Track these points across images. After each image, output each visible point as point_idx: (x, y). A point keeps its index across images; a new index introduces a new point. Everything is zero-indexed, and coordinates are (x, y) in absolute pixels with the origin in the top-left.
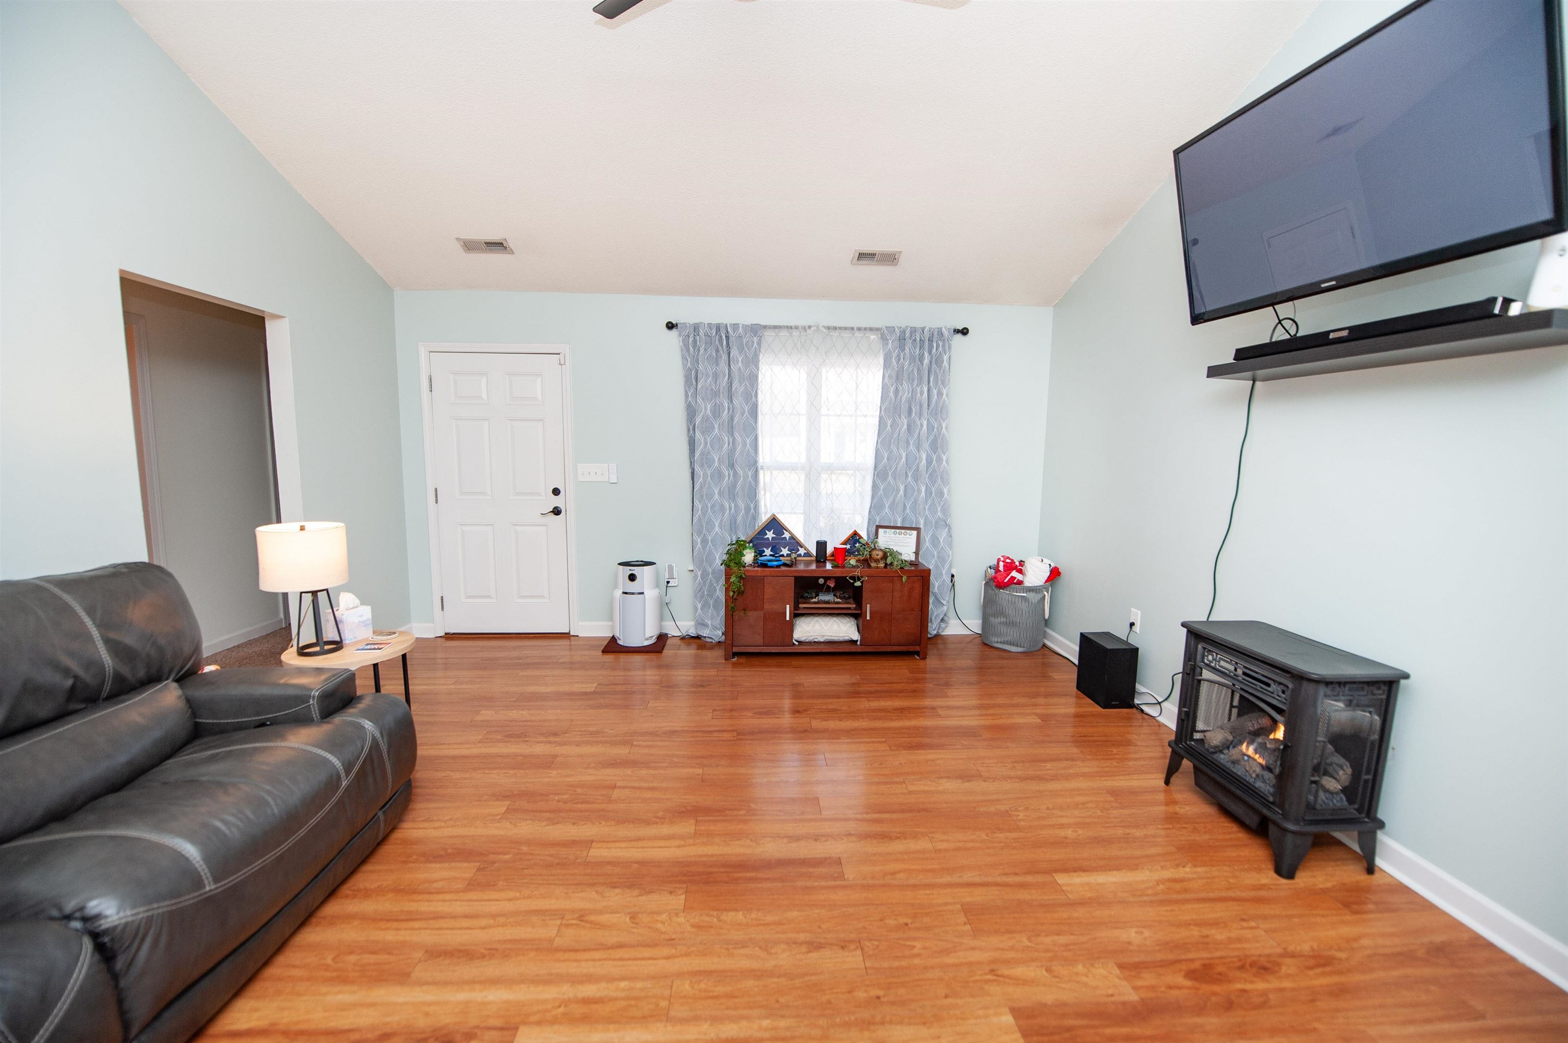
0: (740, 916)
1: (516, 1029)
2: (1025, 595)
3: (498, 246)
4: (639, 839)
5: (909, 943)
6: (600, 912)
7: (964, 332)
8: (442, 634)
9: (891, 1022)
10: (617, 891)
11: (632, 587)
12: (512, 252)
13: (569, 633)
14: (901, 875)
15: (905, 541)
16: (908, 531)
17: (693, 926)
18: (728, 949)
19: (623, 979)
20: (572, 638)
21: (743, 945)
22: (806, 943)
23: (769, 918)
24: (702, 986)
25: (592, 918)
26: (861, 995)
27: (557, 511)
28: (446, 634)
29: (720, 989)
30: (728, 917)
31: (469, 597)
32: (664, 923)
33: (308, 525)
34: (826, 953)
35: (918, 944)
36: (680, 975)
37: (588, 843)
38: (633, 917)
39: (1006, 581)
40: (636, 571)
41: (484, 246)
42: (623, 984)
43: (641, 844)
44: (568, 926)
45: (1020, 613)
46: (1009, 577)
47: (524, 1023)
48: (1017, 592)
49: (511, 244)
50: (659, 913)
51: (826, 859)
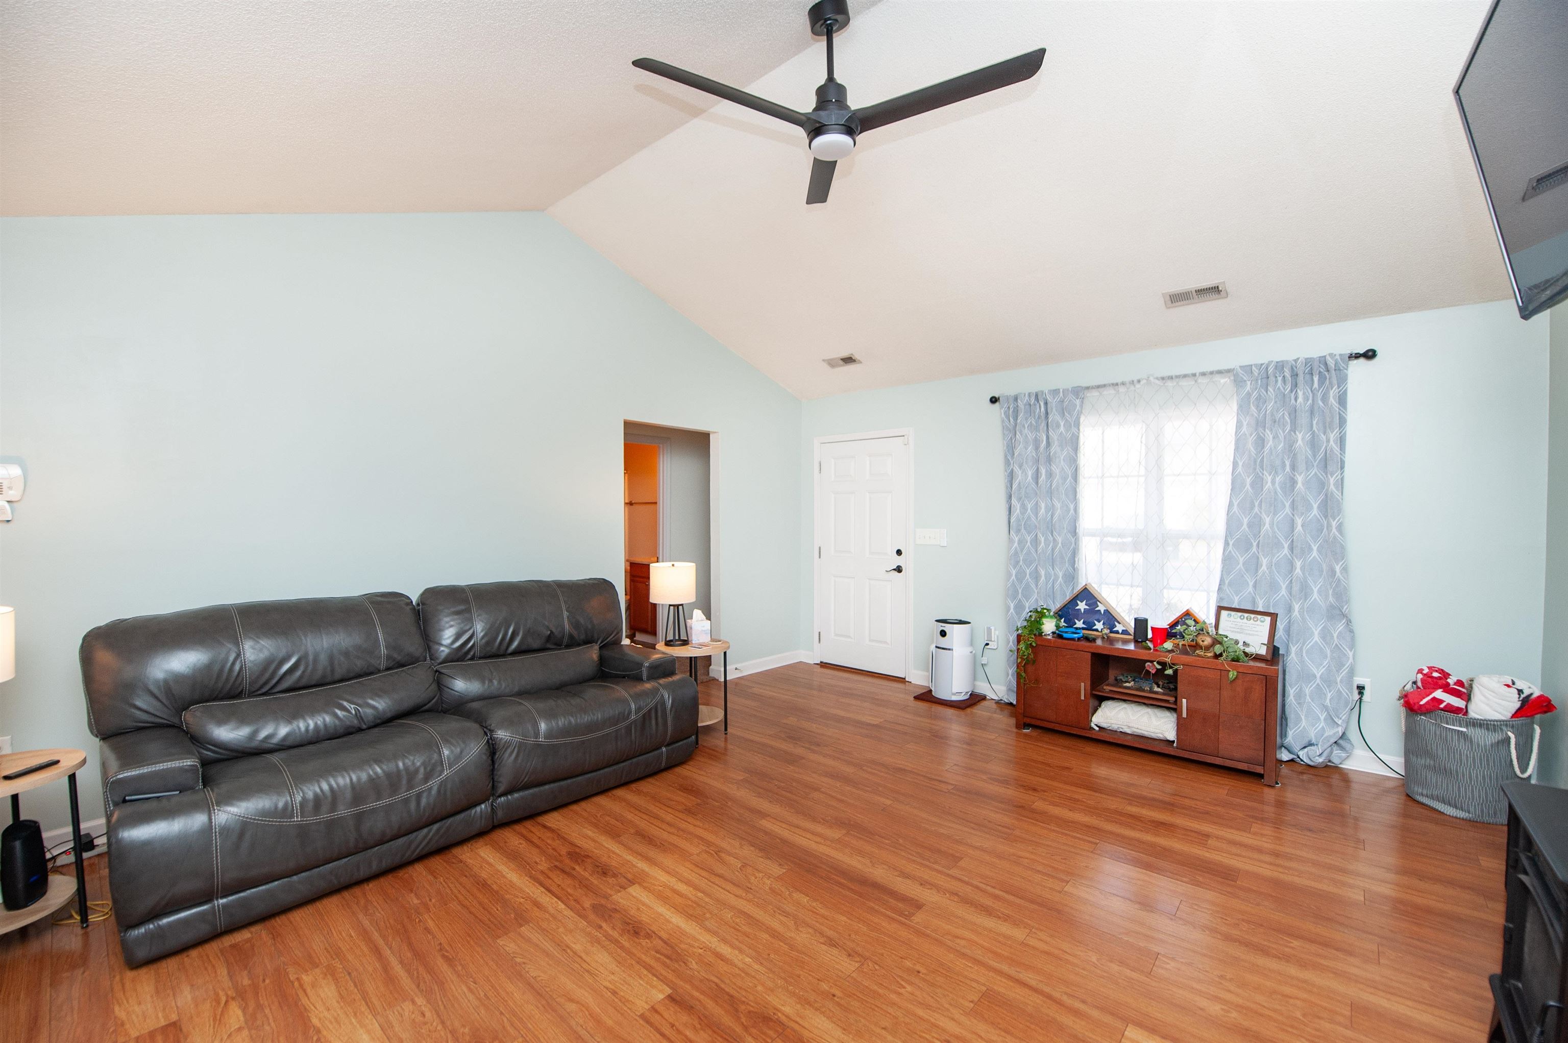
0: (805, 900)
1: (634, 884)
2: (1464, 730)
3: (848, 360)
4: (798, 827)
5: (903, 983)
6: (730, 854)
7: (1370, 355)
8: (819, 662)
9: (823, 1013)
10: (752, 848)
11: (943, 642)
12: (860, 362)
13: (905, 679)
14: (963, 942)
15: (1254, 629)
16: (1259, 617)
17: (770, 889)
18: (774, 912)
19: (703, 892)
20: (907, 683)
21: (787, 914)
22: (828, 937)
23: (823, 911)
24: (738, 920)
25: (723, 855)
26: (825, 986)
27: (899, 569)
28: (821, 662)
29: (745, 928)
30: (796, 895)
31: (836, 635)
32: (756, 878)
33: (676, 564)
34: (835, 951)
35: (909, 988)
36: (732, 908)
37: (763, 815)
38: (745, 865)
39: (1422, 703)
40: (947, 627)
41: (841, 362)
42: (700, 894)
43: (797, 831)
44: (707, 852)
45: (1457, 756)
46: (1431, 696)
47: (639, 884)
48: (1447, 724)
49: (856, 356)
50: (759, 871)
51: (913, 899)
